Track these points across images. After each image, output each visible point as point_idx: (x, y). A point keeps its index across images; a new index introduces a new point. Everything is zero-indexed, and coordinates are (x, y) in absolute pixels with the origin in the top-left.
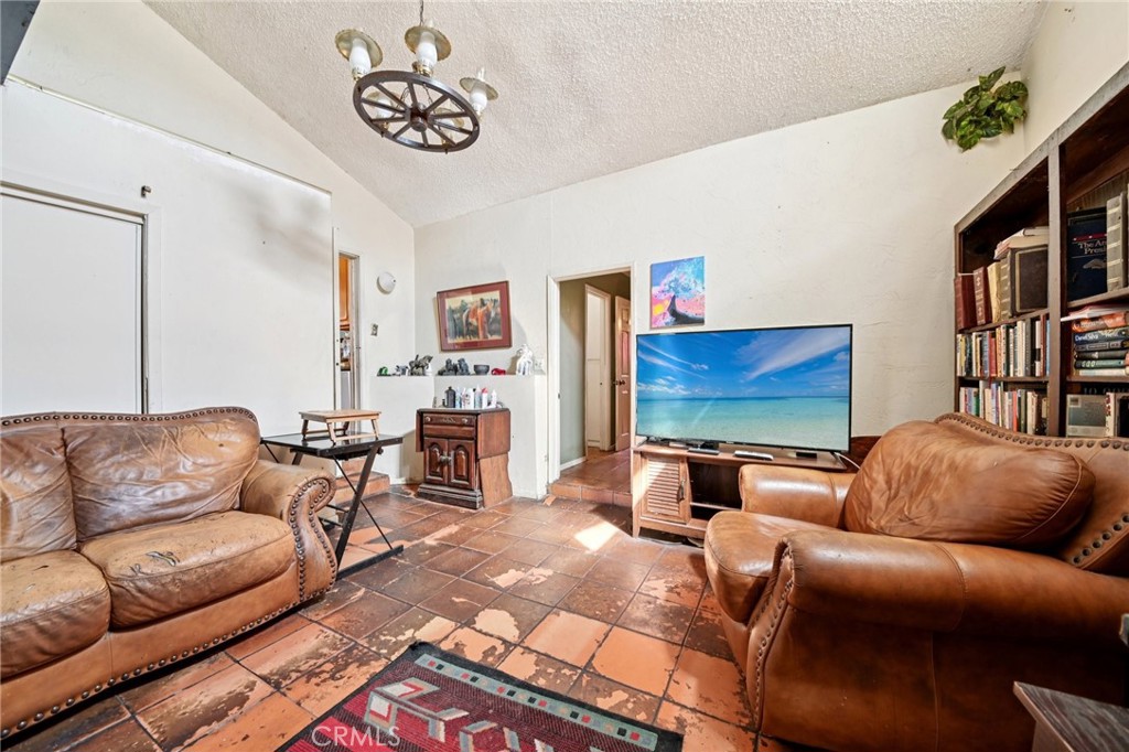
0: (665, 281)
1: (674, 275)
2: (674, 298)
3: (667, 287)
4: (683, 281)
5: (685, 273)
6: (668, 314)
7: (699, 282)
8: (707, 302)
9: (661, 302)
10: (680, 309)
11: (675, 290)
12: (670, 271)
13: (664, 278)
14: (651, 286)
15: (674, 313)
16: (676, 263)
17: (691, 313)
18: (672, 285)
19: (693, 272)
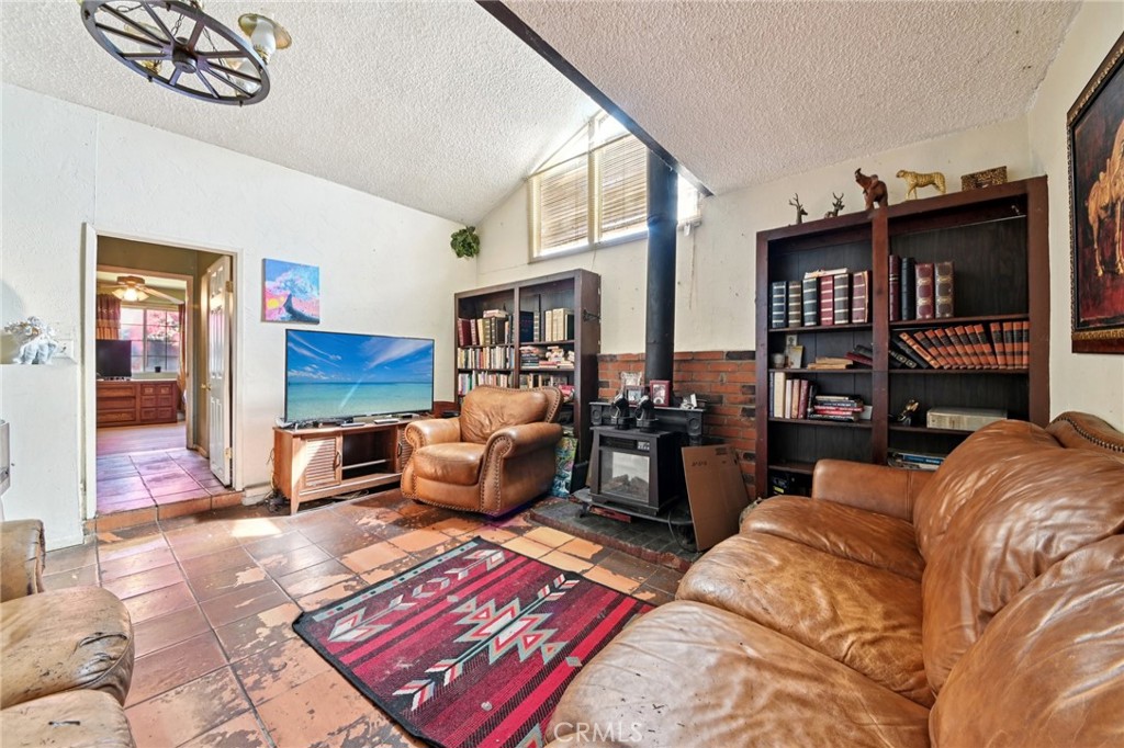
0: (281, 278)
1: (290, 275)
2: (290, 296)
3: (283, 285)
4: (300, 283)
5: (301, 277)
6: (284, 310)
7: (314, 287)
8: (322, 305)
9: (277, 297)
10: (297, 307)
11: (291, 288)
12: (286, 271)
13: (280, 275)
14: (264, 279)
15: (290, 309)
16: (293, 266)
17: (307, 313)
18: (288, 284)
19: (309, 278)
